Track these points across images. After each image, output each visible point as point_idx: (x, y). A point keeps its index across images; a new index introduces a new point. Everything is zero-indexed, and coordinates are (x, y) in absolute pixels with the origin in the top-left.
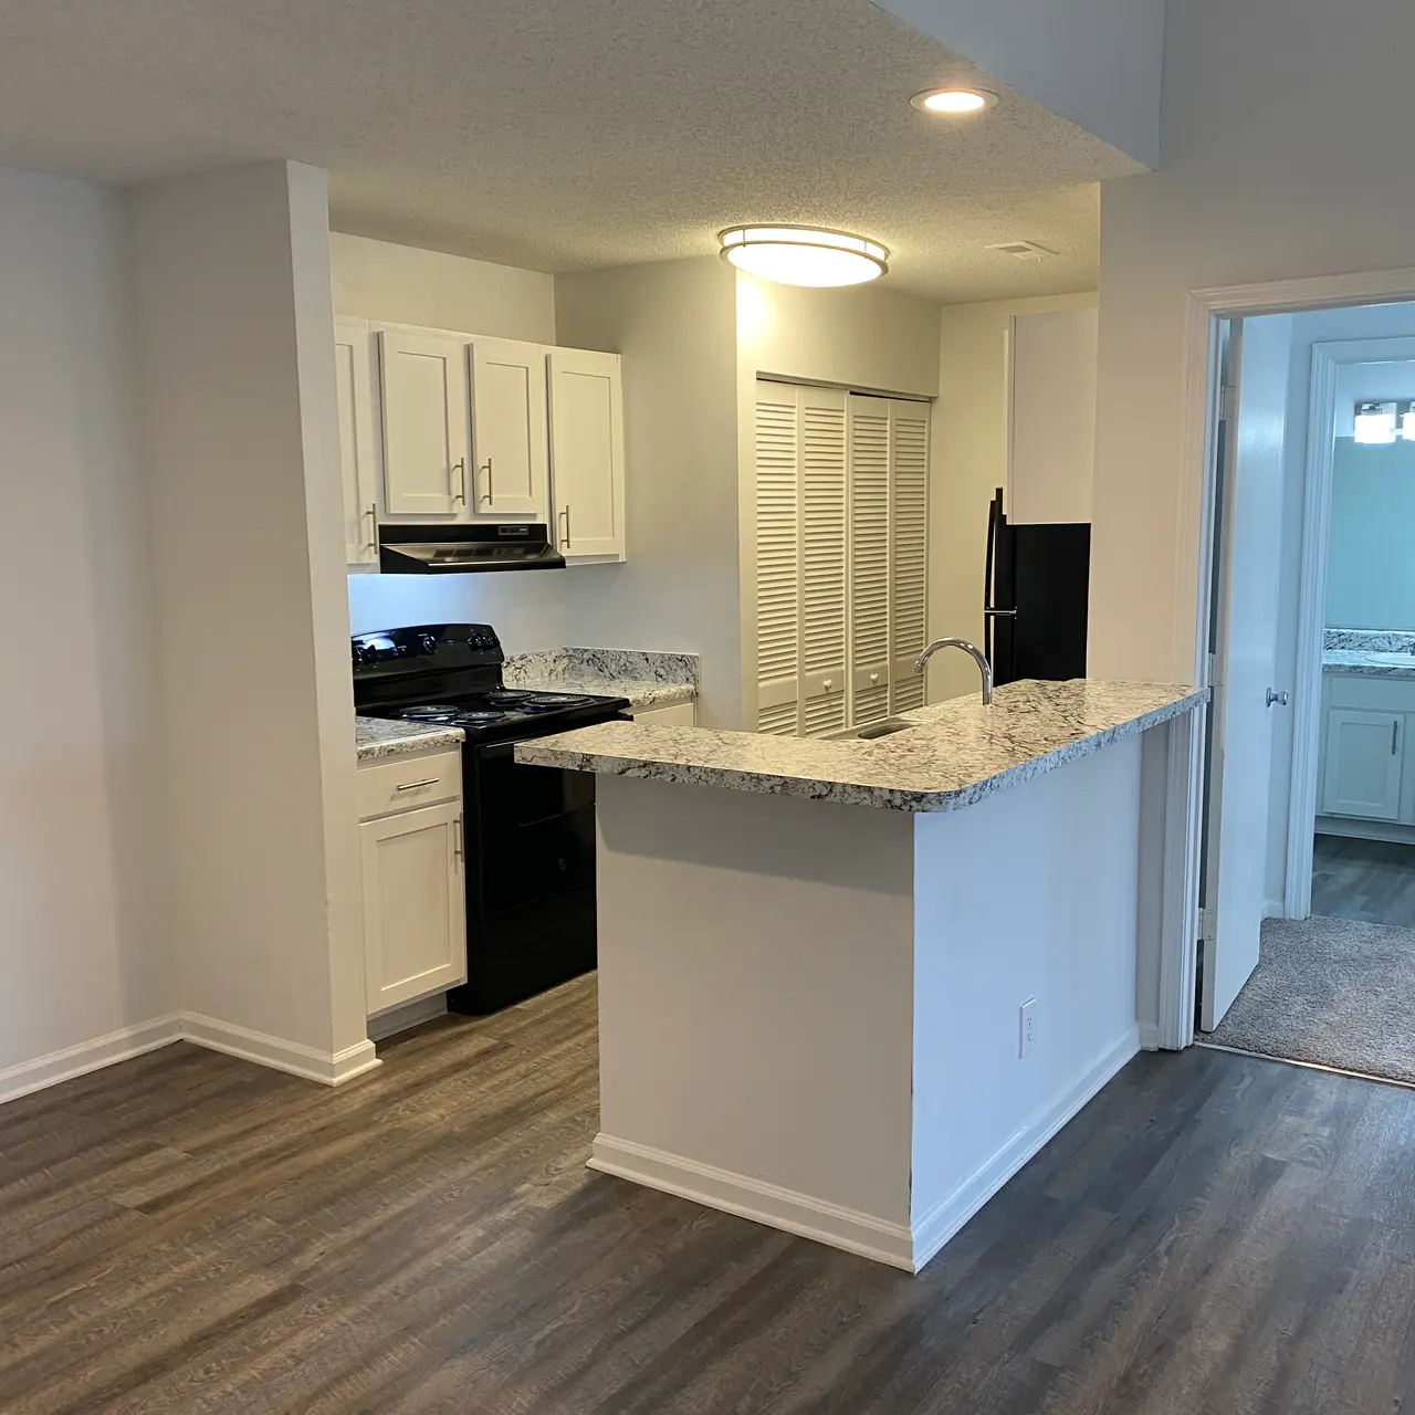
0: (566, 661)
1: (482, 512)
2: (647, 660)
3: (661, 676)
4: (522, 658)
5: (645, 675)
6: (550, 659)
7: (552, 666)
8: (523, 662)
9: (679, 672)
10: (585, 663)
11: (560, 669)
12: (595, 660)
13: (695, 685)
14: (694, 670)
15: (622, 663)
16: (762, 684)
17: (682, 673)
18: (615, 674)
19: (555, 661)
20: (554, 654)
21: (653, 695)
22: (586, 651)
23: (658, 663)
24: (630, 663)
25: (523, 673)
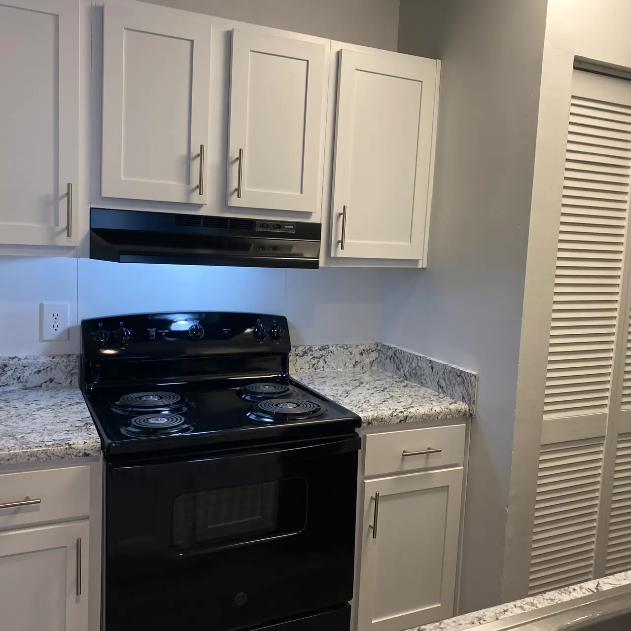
0: (374, 355)
1: (233, 205)
2: (432, 368)
3: (442, 388)
4: (323, 348)
5: (429, 383)
6: (356, 351)
7: (358, 358)
8: (323, 352)
9: (457, 387)
10: (388, 360)
11: (367, 361)
12: (395, 358)
13: (469, 405)
14: (470, 389)
15: (414, 366)
16: (546, 417)
17: (459, 390)
18: (408, 375)
19: (361, 354)
20: (362, 348)
21: (405, 414)
22: (390, 348)
23: (440, 374)
24: (420, 368)
25: (321, 363)
